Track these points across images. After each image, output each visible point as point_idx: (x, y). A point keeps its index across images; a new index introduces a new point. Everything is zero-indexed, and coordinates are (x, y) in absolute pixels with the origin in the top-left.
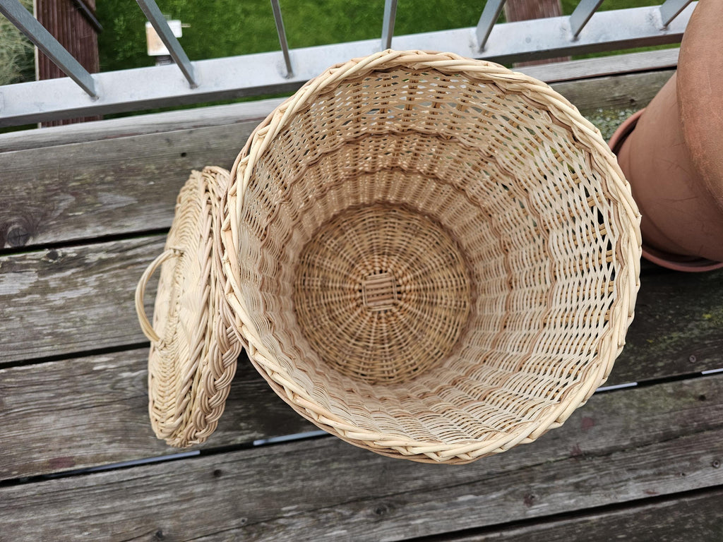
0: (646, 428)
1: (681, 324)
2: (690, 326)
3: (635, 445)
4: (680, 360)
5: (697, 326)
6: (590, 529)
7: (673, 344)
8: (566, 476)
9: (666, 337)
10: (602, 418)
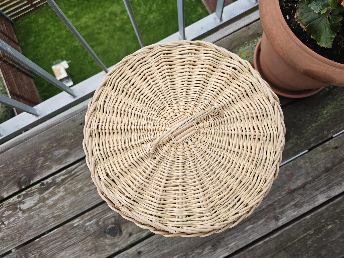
0: (316, 169)
1: (315, 119)
2: (319, 119)
3: (314, 179)
4: (320, 135)
5: (322, 118)
6: (308, 222)
7: (314, 129)
8: (289, 202)
9: (310, 127)
10: (295, 172)
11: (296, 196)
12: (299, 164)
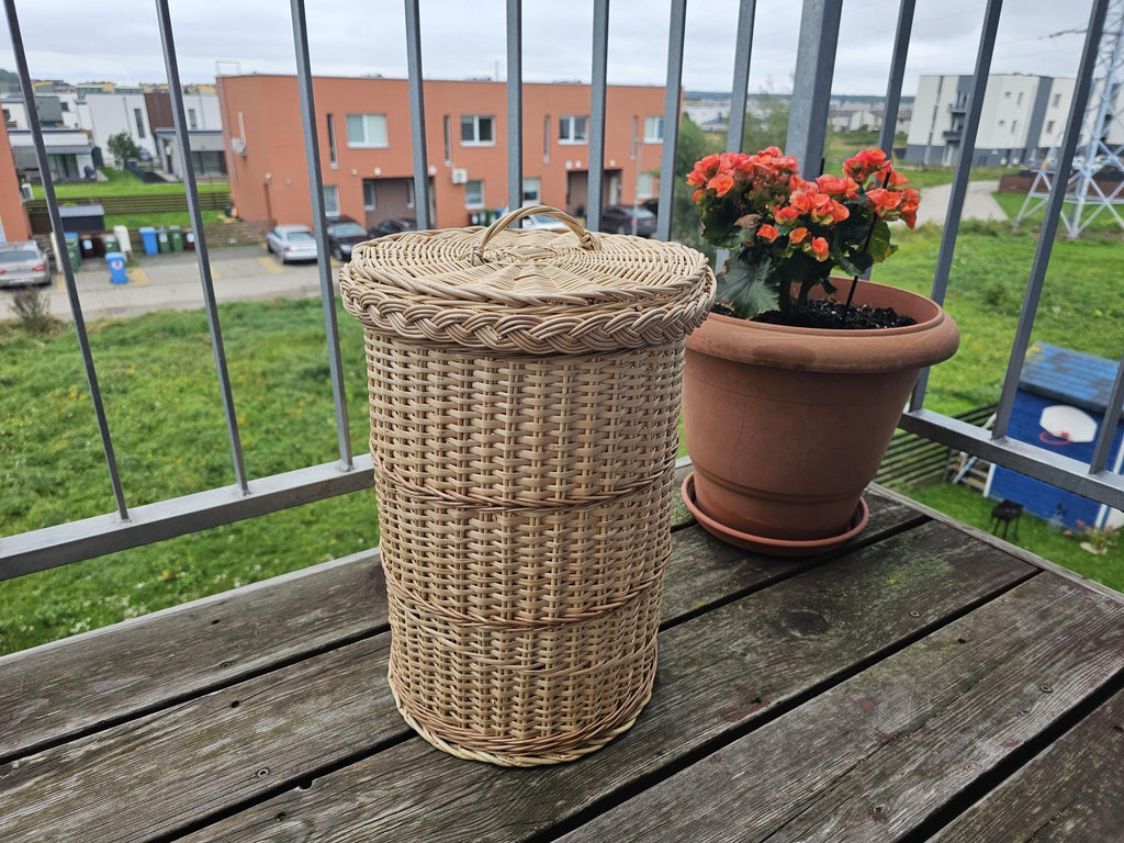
1: (874, 593)
2: (883, 592)
3: (942, 706)
4: (903, 619)
5: (891, 590)
7: (883, 610)
8: (897, 767)
9: (870, 607)
10: (879, 695)
11: (911, 748)
12: (880, 678)
